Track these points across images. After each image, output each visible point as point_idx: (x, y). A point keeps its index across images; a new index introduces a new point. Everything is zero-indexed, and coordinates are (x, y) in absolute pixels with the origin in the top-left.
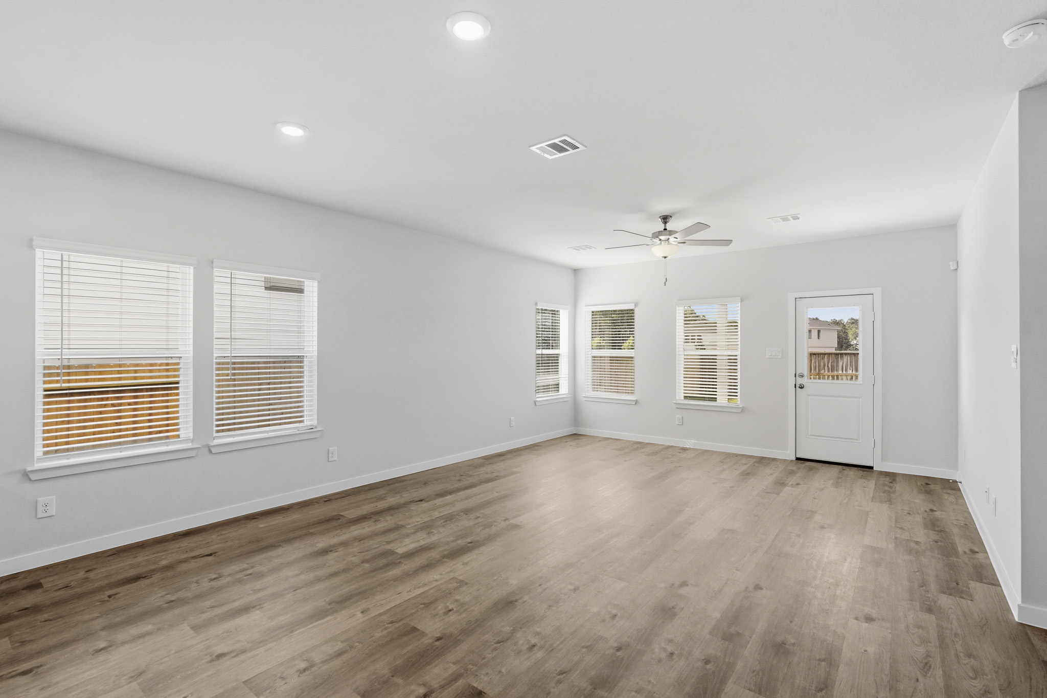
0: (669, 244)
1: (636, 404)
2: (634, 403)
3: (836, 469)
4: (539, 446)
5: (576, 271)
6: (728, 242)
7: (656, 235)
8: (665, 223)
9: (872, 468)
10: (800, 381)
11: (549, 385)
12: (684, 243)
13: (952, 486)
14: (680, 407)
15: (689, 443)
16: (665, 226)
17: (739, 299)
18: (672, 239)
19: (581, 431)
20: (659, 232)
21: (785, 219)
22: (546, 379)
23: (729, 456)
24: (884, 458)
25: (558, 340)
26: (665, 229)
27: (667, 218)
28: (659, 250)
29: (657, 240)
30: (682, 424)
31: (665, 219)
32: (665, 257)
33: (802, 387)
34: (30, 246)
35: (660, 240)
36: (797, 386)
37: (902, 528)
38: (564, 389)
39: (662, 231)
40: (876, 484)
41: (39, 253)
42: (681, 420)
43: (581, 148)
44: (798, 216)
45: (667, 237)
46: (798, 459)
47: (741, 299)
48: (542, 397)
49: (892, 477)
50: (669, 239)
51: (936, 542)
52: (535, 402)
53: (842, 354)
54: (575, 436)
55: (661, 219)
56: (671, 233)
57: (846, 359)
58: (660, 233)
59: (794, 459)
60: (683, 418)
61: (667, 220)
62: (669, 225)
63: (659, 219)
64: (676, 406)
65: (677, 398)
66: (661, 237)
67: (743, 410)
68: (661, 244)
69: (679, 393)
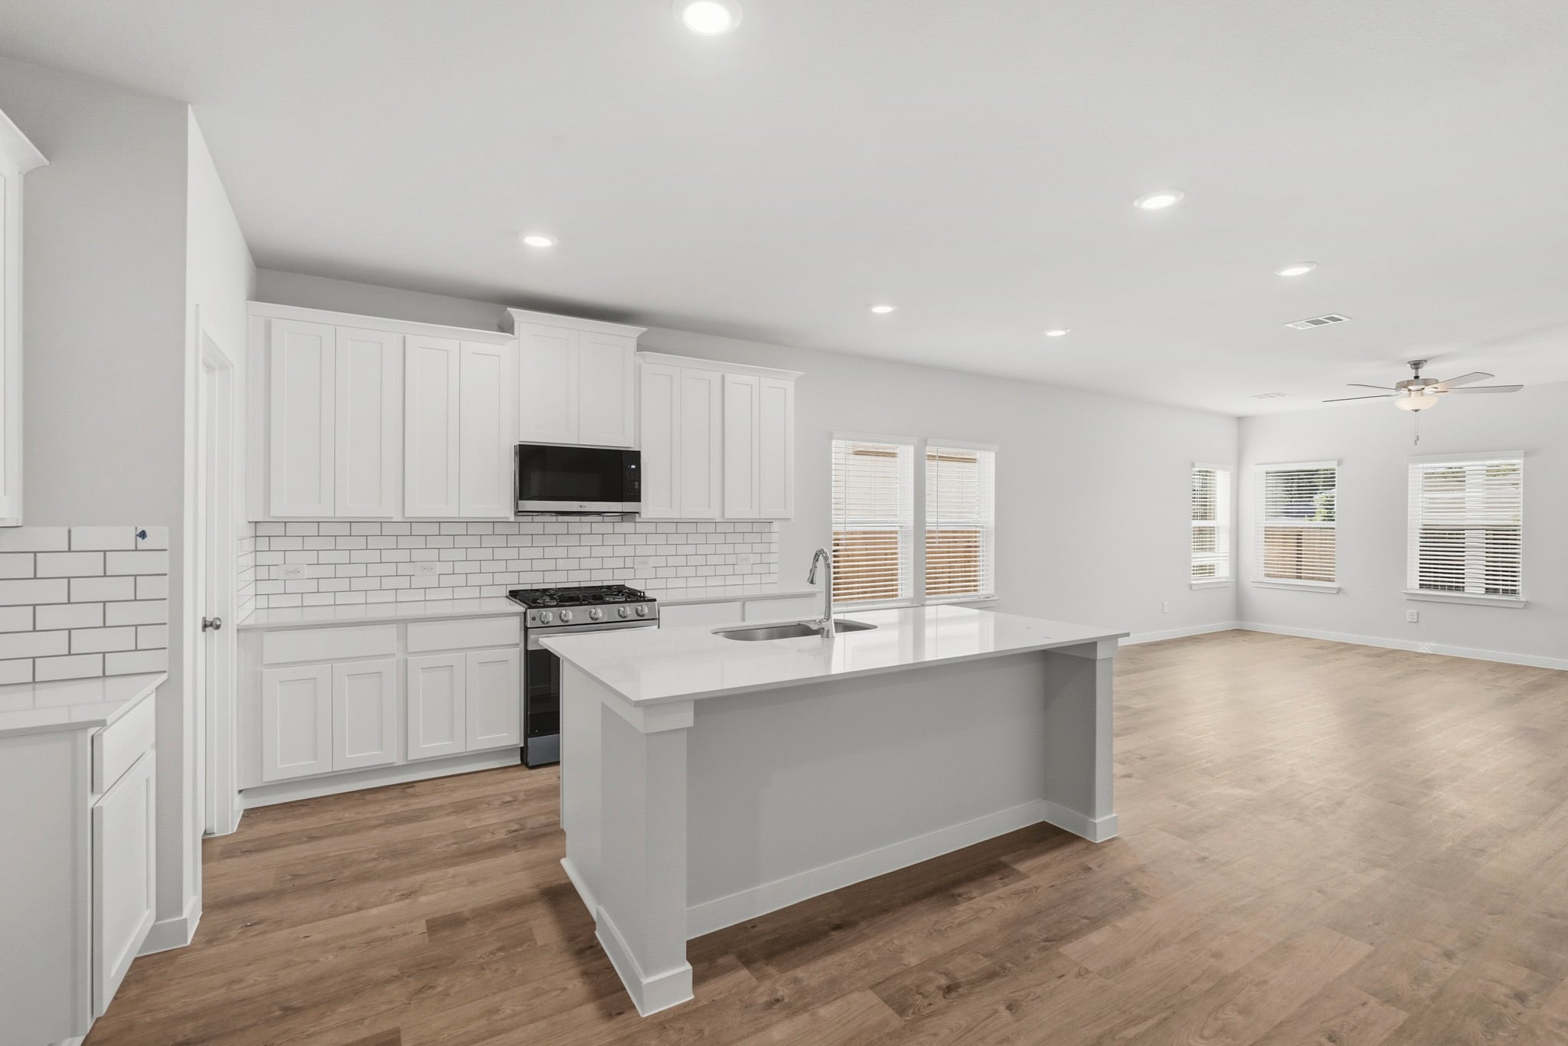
0: (1422, 395)
1: (1338, 592)
2: (1336, 592)
4: (1200, 639)
5: (1240, 419)
6: (1517, 388)
7: (1403, 385)
8: (1417, 369)
11: (1206, 566)
12: (1446, 392)
14: (1413, 598)
15: (1424, 647)
16: (1417, 372)
17: (1521, 453)
18: (1428, 390)
19: (1247, 625)
20: (1408, 381)
22: (1200, 558)
25: (1214, 509)
26: (1417, 377)
27: (1419, 364)
28: (1406, 402)
29: (1405, 392)
30: (1418, 622)
31: (1417, 365)
32: (1416, 411)
34: (831, 438)
35: (1410, 390)
38: (1223, 571)
39: (1412, 381)
41: (834, 442)
42: (1416, 617)
43: (1345, 319)
47: (1525, 453)
48: (1198, 580)
50: (1423, 389)
52: (1191, 586)
54: (1239, 632)
55: (1411, 365)
56: (1426, 382)
58: (1409, 383)
60: (1418, 613)
61: (1420, 366)
62: (1423, 373)
63: (1409, 365)
64: (1405, 597)
65: (1408, 587)
66: (1410, 387)
67: (1527, 605)
68: (1410, 396)
69: (1413, 581)
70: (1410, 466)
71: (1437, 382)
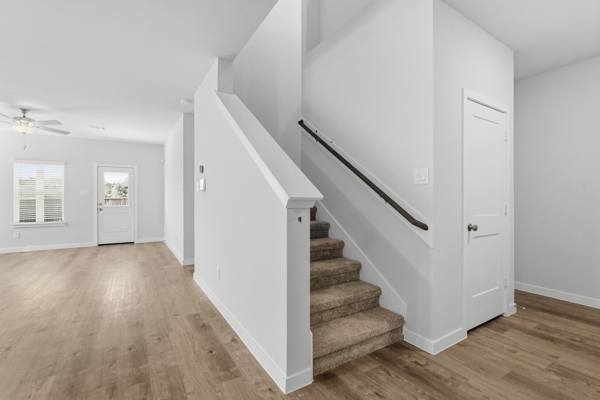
0: (27, 126)
3: (119, 246)
6: (67, 133)
7: (19, 119)
8: (24, 113)
9: (133, 242)
10: (100, 207)
12: (39, 127)
13: (162, 243)
14: (17, 227)
15: (27, 249)
16: (24, 115)
17: (64, 163)
18: (30, 124)
20: (20, 117)
21: (98, 128)
23: (57, 251)
24: (139, 237)
26: (24, 117)
27: (26, 110)
28: (20, 128)
29: (18, 122)
31: (24, 111)
32: (24, 133)
33: (101, 210)
35: (21, 122)
36: (99, 209)
37: (149, 256)
39: (22, 117)
40: (137, 247)
42: (18, 236)
44: (105, 128)
45: (28, 122)
46: (99, 245)
47: (65, 163)
49: (142, 244)
50: (28, 123)
51: (161, 256)
53: (108, 199)
55: (21, 110)
57: (110, 202)
59: (97, 245)
60: (19, 233)
61: (26, 112)
62: (28, 115)
63: (20, 110)
64: (13, 227)
65: (14, 222)
66: (21, 121)
67: (66, 224)
68: (21, 124)
69: (17, 219)
70: (14, 164)
71: (34, 121)
